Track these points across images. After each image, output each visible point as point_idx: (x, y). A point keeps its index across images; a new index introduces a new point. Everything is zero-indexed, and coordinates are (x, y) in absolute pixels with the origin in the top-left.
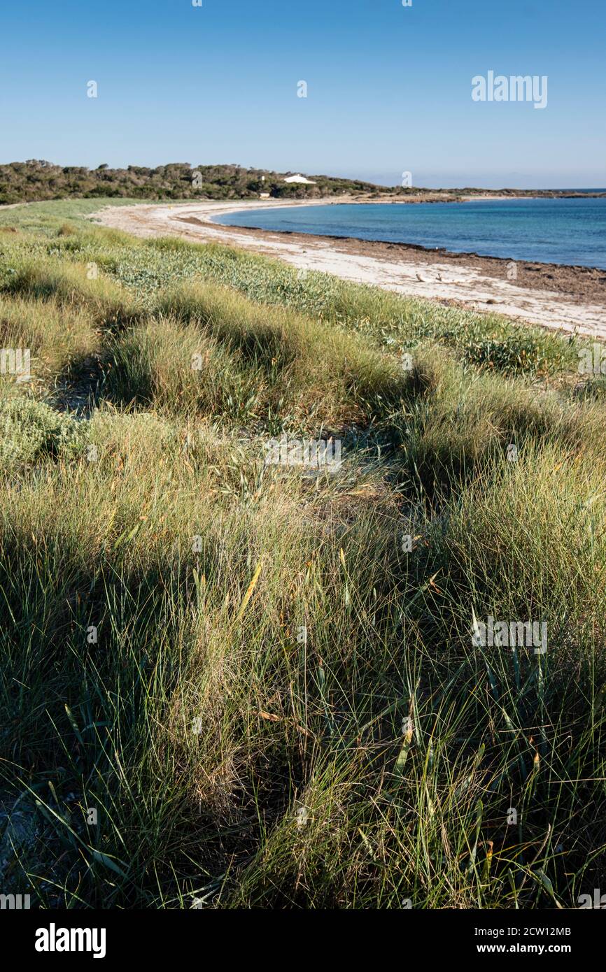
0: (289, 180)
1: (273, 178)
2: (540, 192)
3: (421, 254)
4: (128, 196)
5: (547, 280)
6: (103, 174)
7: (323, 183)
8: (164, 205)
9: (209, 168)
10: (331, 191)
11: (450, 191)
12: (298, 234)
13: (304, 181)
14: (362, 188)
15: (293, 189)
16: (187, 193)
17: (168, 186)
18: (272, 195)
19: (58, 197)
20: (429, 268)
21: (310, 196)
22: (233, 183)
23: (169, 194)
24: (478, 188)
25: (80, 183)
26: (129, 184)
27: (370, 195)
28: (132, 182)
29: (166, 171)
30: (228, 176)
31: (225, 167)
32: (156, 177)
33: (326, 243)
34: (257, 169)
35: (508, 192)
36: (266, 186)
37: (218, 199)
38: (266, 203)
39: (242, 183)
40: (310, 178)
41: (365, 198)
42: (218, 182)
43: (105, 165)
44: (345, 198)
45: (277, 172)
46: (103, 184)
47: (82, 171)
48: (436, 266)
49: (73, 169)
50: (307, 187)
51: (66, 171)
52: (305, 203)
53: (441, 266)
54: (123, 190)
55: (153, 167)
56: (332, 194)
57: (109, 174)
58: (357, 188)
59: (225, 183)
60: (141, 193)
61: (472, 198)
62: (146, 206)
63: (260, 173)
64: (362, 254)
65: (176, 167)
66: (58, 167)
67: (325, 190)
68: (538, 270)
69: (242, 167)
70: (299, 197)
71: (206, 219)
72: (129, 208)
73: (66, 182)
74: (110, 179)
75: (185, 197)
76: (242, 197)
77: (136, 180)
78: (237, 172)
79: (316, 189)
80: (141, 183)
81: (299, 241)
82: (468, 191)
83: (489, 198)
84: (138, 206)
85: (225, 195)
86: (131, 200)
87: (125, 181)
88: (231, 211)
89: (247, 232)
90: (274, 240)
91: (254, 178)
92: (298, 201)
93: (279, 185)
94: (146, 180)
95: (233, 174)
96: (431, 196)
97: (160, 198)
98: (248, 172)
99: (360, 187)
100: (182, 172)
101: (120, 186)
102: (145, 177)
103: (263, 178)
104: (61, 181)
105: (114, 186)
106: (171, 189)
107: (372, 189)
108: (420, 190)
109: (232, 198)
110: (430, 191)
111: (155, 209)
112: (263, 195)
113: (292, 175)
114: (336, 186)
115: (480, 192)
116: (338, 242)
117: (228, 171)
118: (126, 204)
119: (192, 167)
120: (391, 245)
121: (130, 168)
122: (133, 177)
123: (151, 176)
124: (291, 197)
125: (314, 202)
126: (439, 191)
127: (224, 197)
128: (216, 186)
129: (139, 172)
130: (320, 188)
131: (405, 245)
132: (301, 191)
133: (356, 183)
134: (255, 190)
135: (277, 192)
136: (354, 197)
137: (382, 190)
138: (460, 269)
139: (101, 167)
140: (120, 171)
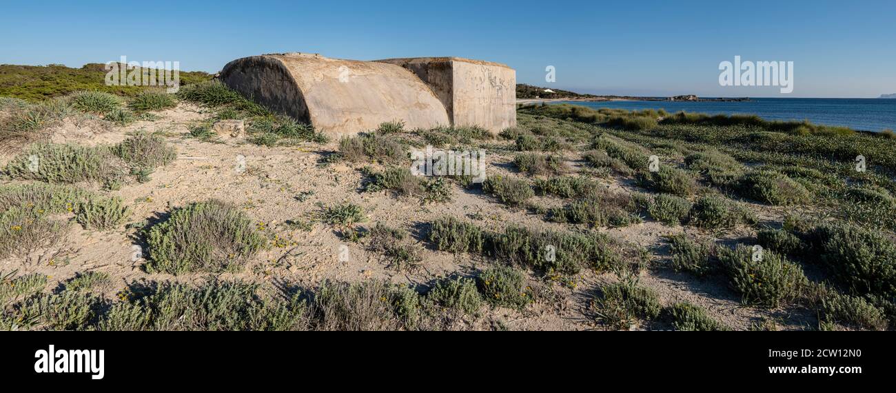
0: (546, 91)
1: (540, 90)
2: (639, 98)
10: (561, 96)
11: (605, 97)
13: (551, 91)
15: (548, 95)
18: (540, 97)
21: (554, 97)
22: (525, 92)
27: (576, 97)
30: (523, 88)
31: (522, 85)
35: (627, 97)
36: (538, 93)
37: (520, 98)
38: (538, 100)
39: (529, 92)
40: (553, 90)
41: (574, 99)
42: (520, 91)
44: (567, 99)
45: (541, 88)
50: (553, 94)
52: (552, 100)
59: (522, 92)
61: (614, 100)
63: (535, 88)
69: (528, 86)
70: (550, 98)
76: (529, 97)
78: (526, 87)
79: (556, 95)
82: (612, 97)
83: (620, 100)
85: (523, 97)
91: (533, 90)
93: (542, 93)
95: (525, 89)
96: (599, 99)
98: (530, 88)
99: (572, 94)
103: (536, 90)
107: (577, 95)
109: (526, 98)
112: (537, 97)
113: (547, 89)
114: (563, 94)
115: (616, 97)
124: (547, 98)
125: (555, 100)
126: (601, 97)
128: (519, 93)
130: (558, 94)
132: (550, 95)
133: (570, 92)
134: (533, 95)
136: (570, 98)
137: (581, 96)
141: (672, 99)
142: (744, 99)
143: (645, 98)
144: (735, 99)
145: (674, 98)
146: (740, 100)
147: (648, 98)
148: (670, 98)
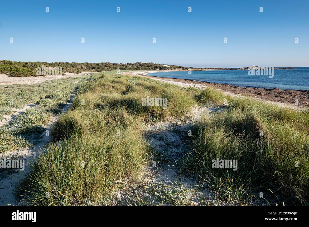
0: (164, 66)
1: (160, 65)
2: (222, 69)
3: (192, 82)
4: (127, 70)
5: (219, 87)
6: (122, 65)
7: (172, 67)
8: (135, 72)
9: (146, 63)
10: (173, 68)
11: (201, 68)
12: (165, 78)
14: (181, 68)
15: (165, 68)
16: (140, 69)
17: (136, 67)
18: (160, 69)
19: (111, 70)
20: (193, 84)
21: (169, 69)
22: (151, 67)
23: (136, 69)
24: (208, 68)
25: (116, 67)
26: (127, 67)
27: (183, 69)
28: (128, 67)
29: (136, 64)
30: (150, 65)
31: (149, 63)
32: (133, 65)
33: (171, 80)
34: (156, 63)
35: (215, 68)
36: (159, 67)
37: (148, 70)
38: (158, 71)
39: (153, 67)
40: (169, 65)
41: (181, 70)
42: (148, 66)
43: (122, 63)
44: (177, 70)
45: (161, 64)
46: (121, 67)
47: (117, 64)
48: (195, 84)
49: (115, 64)
50: (168, 67)
51: (113, 64)
52: (167, 71)
53: (196, 84)
54: (126, 68)
55: (133, 63)
56: (174, 69)
57: (123, 65)
58: (179, 68)
59: (149, 67)
60: (130, 69)
61: (206, 70)
62: (131, 72)
63: (157, 65)
64: (179, 82)
65: (138, 63)
66: (111, 63)
67: (172, 68)
68: (217, 85)
69: (153, 63)
70: (166, 70)
71: (145, 74)
72: (127, 72)
73: (113, 67)
74: (123, 66)
75: (140, 70)
76: (153, 70)
77: (129, 66)
78: (152, 64)
79: (170, 68)
80: (130, 67)
81: (165, 79)
82: (206, 68)
84: (129, 72)
85: (149, 69)
86: (128, 70)
87: (126, 66)
88: (150, 73)
89: (154, 77)
90: (160, 79)
91: (156, 66)
92: (166, 71)
93: (161, 67)
94: (131, 66)
95: (151, 65)
96: (197, 69)
97: (134, 70)
98: (155, 64)
99: (180, 67)
100: (139, 64)
101: (125, 67)
102: (131, 65)
103: (158, 66)
104: (112, 66)
105: (124, 67)
106: (137, 68)
107: (183, 68)
108: (194, 68)
109: (151, 70)
110: (197, 68)
111: (133, 72)
112: (158, 69)
113: (165, 65)
114: (175, 67)
116: (174, 79)
117: (150, 64)
118: (127, 71)
119: (142, 63)
120: (186, 80)
121: (128, 64)
122: (128, 65)
123: (132, 65)
124: (164, 70)
125: (170, 71)
126: (199, 68)
127: (149, 70)
128: (147, 67)
129: (130, 64)
130: (171, 68)
131: (189, 80)
132: (166, 68)
133: (179, 67)
134: (156, 68)
135: (161, 68)
136: (179, 70)
137: (185, 68)
138: (200, 85)
139: (121, 63)
140: (125, 64)
141: (243, 69)
142: (288, 68)
143: (226, 68)
144: (283, 68)
145: (245, 68)
146: (286, 68)
147: (228, 68)
148: (242, 68)
